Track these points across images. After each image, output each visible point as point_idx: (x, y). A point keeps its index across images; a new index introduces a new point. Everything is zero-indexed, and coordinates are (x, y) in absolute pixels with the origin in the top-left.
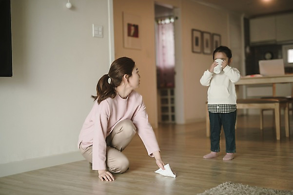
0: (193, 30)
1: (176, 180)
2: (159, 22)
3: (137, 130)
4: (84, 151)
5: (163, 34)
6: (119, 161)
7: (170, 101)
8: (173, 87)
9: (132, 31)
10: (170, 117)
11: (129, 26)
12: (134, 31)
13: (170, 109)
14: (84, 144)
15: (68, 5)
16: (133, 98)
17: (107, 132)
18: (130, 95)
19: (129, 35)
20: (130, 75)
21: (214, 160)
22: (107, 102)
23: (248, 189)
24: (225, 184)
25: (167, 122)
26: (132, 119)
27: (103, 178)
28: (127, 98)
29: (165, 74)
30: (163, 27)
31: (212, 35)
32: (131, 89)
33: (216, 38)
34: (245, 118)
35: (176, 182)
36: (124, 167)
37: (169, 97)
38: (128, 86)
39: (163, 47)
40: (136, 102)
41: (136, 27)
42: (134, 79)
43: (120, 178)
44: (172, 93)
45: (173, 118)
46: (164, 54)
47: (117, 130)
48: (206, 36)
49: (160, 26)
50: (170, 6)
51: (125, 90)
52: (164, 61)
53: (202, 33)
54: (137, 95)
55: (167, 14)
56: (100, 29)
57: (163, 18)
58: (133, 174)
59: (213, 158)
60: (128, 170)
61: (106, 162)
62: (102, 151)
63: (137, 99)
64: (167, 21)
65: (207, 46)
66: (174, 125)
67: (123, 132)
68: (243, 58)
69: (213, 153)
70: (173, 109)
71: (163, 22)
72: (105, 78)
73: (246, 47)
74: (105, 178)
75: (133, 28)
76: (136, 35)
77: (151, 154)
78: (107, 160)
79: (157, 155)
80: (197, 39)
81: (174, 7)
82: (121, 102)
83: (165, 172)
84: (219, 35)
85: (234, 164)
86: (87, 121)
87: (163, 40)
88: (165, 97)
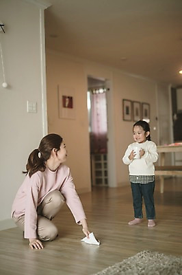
0: (124, 100)
1: (100, 248)
2: (94, 92)
3: (65, 200)
4: (16, 220)
5: (97, 102)
6: (48, 229)
7: (103, 165)
8: (105, 153)
9: (67, 103)
10: (104, 181)
11: (64, 98)
12: (69, 102)
13: (103, 173)
14: (16, 214)
15: (4, 85)
16: (61, 171)
17: (38, 203)
18: (58, 168)
19: (64, 106)
20: (59, 149)
21: (138, 227)
22: (37, 175)
23: (163, 258)
24: (142, 254)
25: (101, 185)
26: (60, 190)
27: (33, 246)
28: (57, 171)
29: (99, 140)
30: (97, 97)
31: (142, 104)
32: (60, 162)
33: (145, 107)
34: (174, 180)
35: (100, 251)
36: (53, 235)
37: (102, 162)
38: (57, 159)
39: (98, 115)
40: (64, 173)
41: (71, 99)
42: (62, 153)
43: (49, 246)
44: (105, 158)
45: (106, 181)
46: (98, 121)
47: (47, 201)
48: (136, 106)
49: (95, 96)
50: (103, 79)
51: (54, 163)
52: (98, 127)
53: (132, 102)
54: (65, 167)
55: (101, 85)
56: (34, 105)
57: (98, 88)
58: (62, 242)
59: (137, 224)
60: (57, 237)
61: (37, 231)
62: (33, 221)
63: (64, 172)
64: (101, 91)
65: (137, 114)
66: (107, 188)
67: (52, 203)
68: (171, 124)
69: (137, 220)
70: (106, 173)
71: (97, 92)
72: (36, 152)
73: (173, 115)
74: (35, 246)
75: (67, 99)
76: (70, 106)
77: (79, 222)
78: (37, 229)
79: (84, 223)
80: (127, 108)
81: (106, 80)
82: (51, 175)
83: (90, 240)
84: (149, 105)
85: (155, 231)
86: (19, 192)
87: (97, 109)
88: (99, 162)
